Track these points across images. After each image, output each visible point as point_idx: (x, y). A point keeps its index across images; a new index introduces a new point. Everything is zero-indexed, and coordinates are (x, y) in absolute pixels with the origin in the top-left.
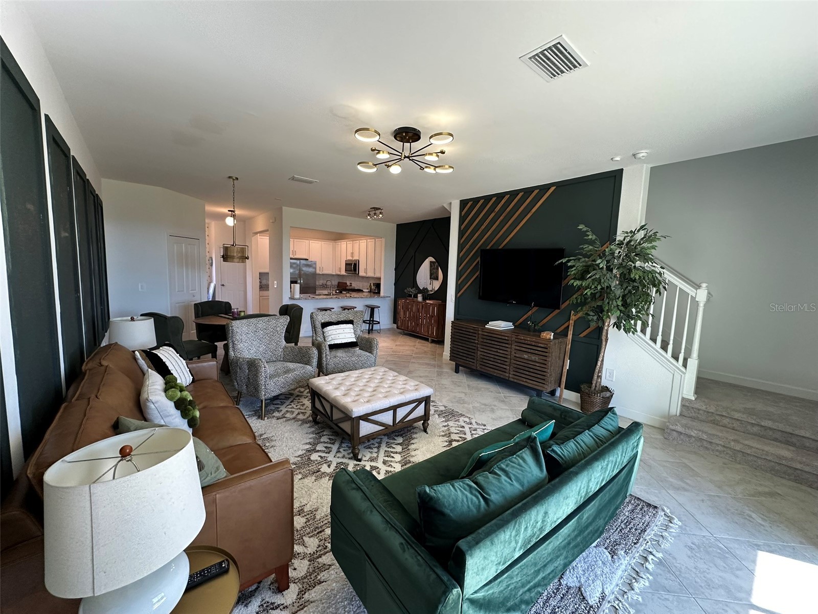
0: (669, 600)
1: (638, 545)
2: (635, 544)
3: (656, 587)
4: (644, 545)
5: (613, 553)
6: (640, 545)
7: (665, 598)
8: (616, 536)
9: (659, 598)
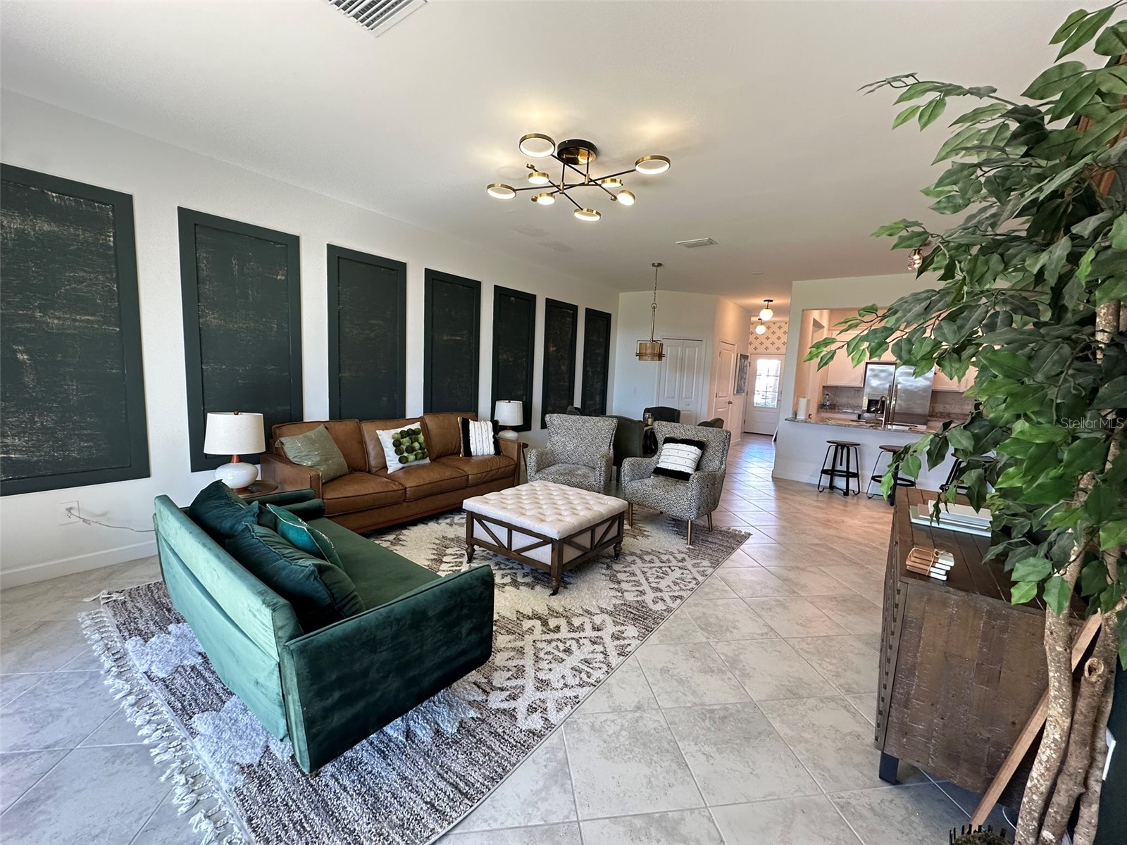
0: (135, 822)
1: (245, 825)
2: (250, 820)
3: (164, 814)
4: (239, 836)
5: (247, 770)
6: (242, 827)
7: (141, 818)
8: (279, 790)
9: (148, 808)
